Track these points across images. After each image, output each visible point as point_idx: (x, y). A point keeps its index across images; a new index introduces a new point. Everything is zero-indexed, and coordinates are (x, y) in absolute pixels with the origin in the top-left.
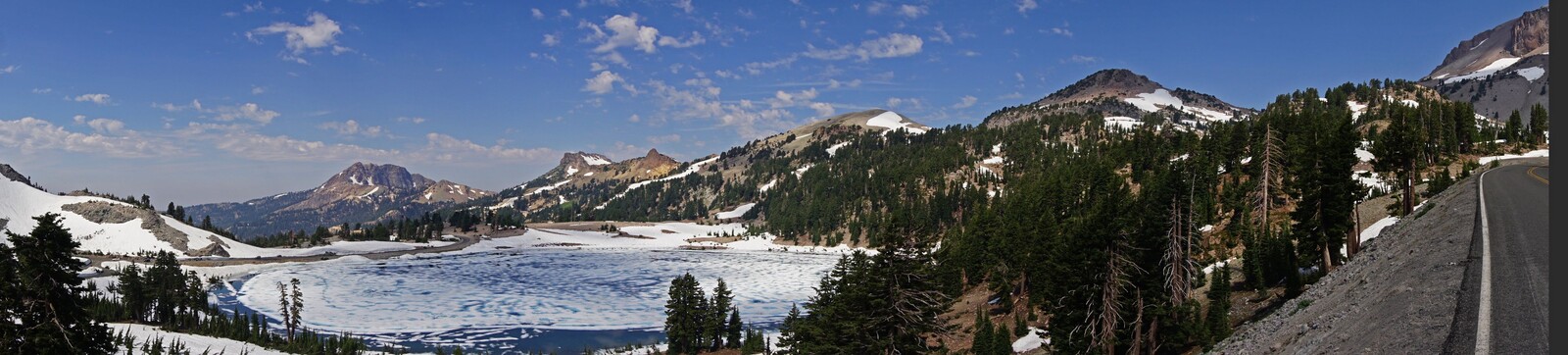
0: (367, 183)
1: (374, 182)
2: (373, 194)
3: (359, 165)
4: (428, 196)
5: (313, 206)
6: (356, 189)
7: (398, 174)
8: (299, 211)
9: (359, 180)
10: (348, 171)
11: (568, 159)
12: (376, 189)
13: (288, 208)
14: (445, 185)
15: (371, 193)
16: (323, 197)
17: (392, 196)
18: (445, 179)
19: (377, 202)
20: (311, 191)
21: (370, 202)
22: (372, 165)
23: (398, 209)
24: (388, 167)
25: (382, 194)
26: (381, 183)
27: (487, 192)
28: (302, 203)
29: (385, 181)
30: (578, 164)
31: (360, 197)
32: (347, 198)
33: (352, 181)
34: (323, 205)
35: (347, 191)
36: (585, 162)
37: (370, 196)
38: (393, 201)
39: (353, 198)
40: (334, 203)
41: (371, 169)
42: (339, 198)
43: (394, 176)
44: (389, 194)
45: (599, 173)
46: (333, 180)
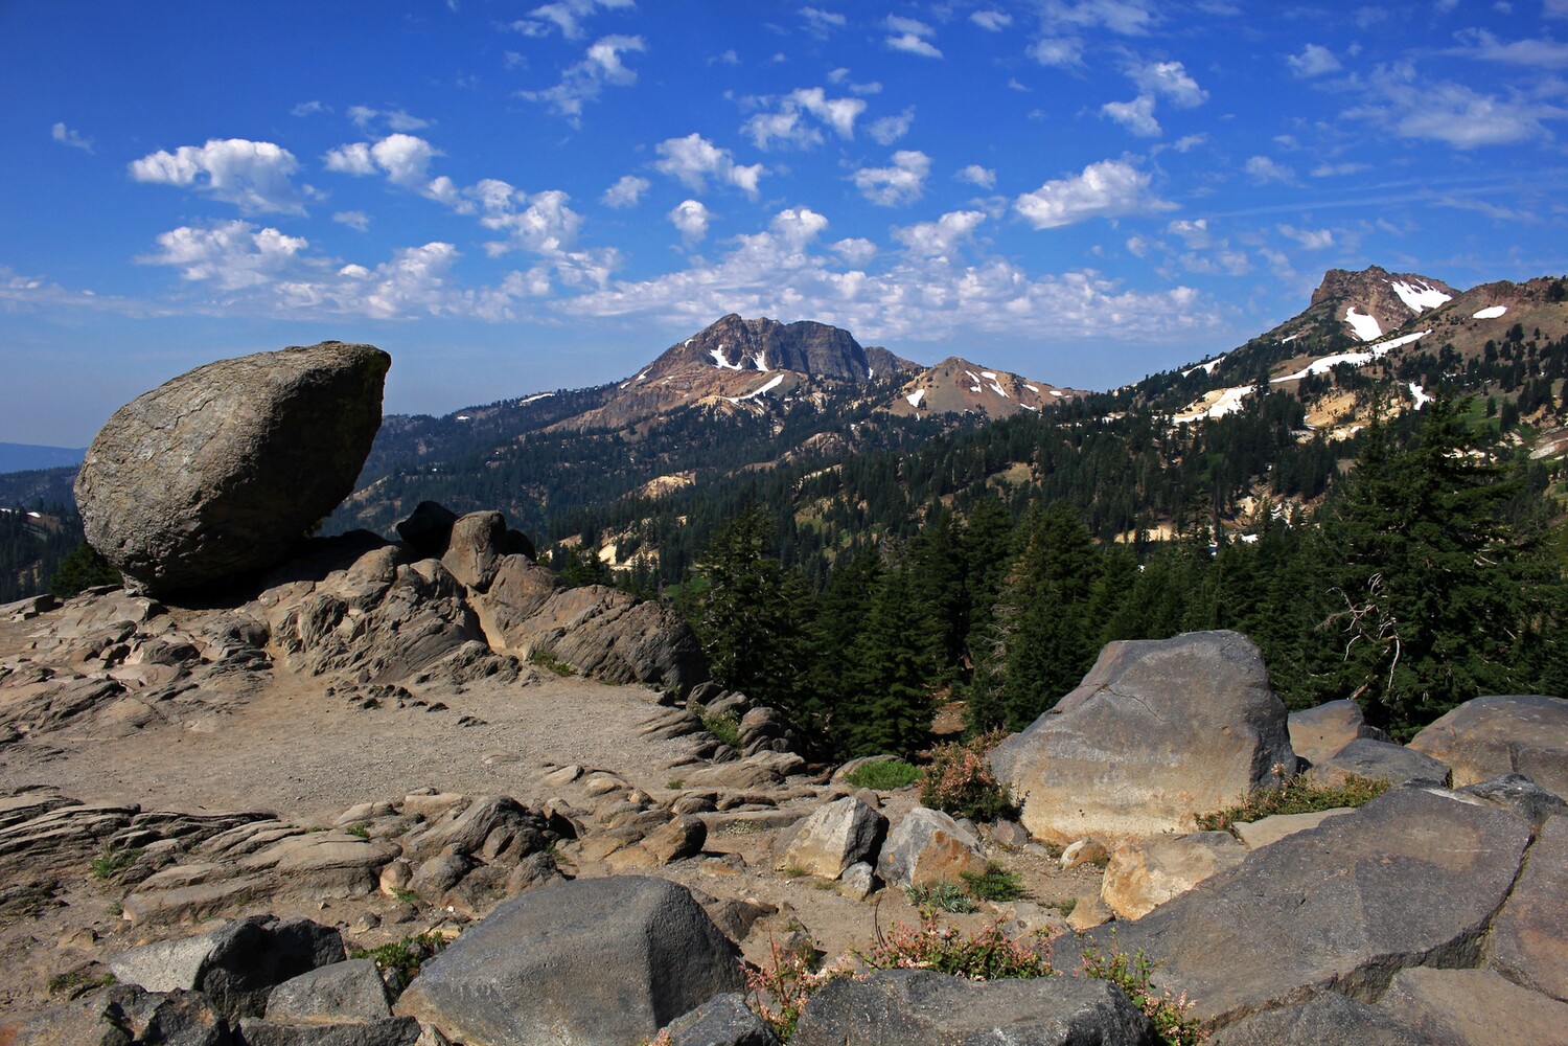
0: (753, 366)
1: (771, 364)
2: (770, 393)
3: (732, 321)
4: (914, 399)
5: (613, 424)
6: (722, 382)
7: (831, 347)
8: (575, 434)
9: (734, 357)
10: (706, 334)
11: (1339, 289)
12: (777, 380)
13: (551, 428)
14: (956, 370)
15: (764, 389)
16: (641, 401)
17: (817, 397)
18: (959, 356)
19: (780, 414)
20: (613, 387)
21: (760, 412)
22: (766, 323)
23: (838, 430)
24: (805, 329)
25: (792, 393)
26: (787, 365)
27: (1068, 390)
28: (588, 416)
29: (797, 361)
30: (1373, 300)
31: (734, 401)
32: (701, 402)
33: (715, 361)
34: (639, 421)
35: (702, 385)
36: (1394, 295)
37: (760, 396)
38: (821, 410)
39: (719, 403)
40: (667, 414)
41: (764, 331)
42: (682, 403)
43: (820, 351)
44: (810, 392)
45: (1528, 308)
46: (669, 357)
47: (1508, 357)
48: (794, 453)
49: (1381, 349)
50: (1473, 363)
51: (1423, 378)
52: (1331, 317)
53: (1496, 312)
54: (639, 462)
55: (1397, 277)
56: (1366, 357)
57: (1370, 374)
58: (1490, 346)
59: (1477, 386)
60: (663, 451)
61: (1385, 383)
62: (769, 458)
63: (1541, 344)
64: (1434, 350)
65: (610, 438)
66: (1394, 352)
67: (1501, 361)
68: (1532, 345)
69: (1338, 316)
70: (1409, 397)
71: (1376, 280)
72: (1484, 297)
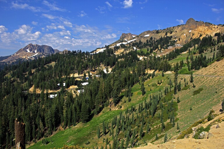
0: (34, 52)
2: (35, 56)
3: (31, 45)
6: (28, 54)
7: (48, 49)
9: (31, 51)
11: (124, 36)
12: (37, 54)
20: (10, 56)
24: (43, 46)
25: (39, 56)
29: (42, 51)
30: (129, 38)
31: (29, 57)
32: (23, 58)
33: (27, 51)
36: (132, 37)
37: (33, 57)
39: (26, 58)
41: (36, 46)
43: (46, 50)
45: (153, 35)
46: (20, 51)
47: (150, 42)
49: (129, 42)
50: (144, 43)
51: (136, 46)
52: (123, 40)
53: (148, 35)
56: (126, 43)
57: (127, 46)
58: (147, 40)
59: (145, 47)
63: (156, 40)
64: (138, 41)
66: (131, 42)
67: (149, 43)
68: (154, 40)
71: (130, 35)
72: (146, 33)
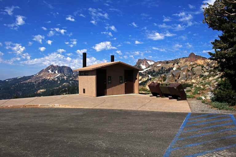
0: (55, 73)
1: (58, 72)
3: (52, 66)
5: (33, 81)
6: (50, 75)
7: (67, 70)
8: (26, 83)
9: (52, 71)
10: (48, 68)
12: (59, 75)
13: (22, 82)
15: (57, 76)
16: (37, 78)
17: (65, 77)
19: (59, 80)
20: (33, 76)
21: (56, 80)
22: (57, 66)
23: (68, 82)
24: (63, 67)
25: (61, 77)
26: (61, 73)
28: (28, 80)
29: (62, 72)
30: (145, 63)
31: (52, 78)
32: (47, 78)
33: (49, 72)
34: (37, 81)
35: (47, 76)
36: (147, 63)
37: (56, 77)
38: (66, 79)
39: (50, 78)
40: (41, 80)
42: (44, 78)
43: (66, 70)
44: (64, 77)
45: (164, 64)
46: (42, 71)
47: (161, 71)
48: (61, 86)
49: (145, 70)
50: (157, 72)
51: (151, 74)
52: (139, 66)
53: (160, 65)
54: (37, 88)
55: (148, 60)
56: (143, 71)
57: (144, 74)
58: (159, 70)
60: (41, 86)
61: (145, 75)
62: (57, 87)
63: (165, 69)
64: (152, 70)
65: (32, 84)
66: (147, 71)
67: (161, 72)
68: (164, 69)
69: (140, 65)
70: (149, 77)
71: (145, 60)
72: (158, 63)
